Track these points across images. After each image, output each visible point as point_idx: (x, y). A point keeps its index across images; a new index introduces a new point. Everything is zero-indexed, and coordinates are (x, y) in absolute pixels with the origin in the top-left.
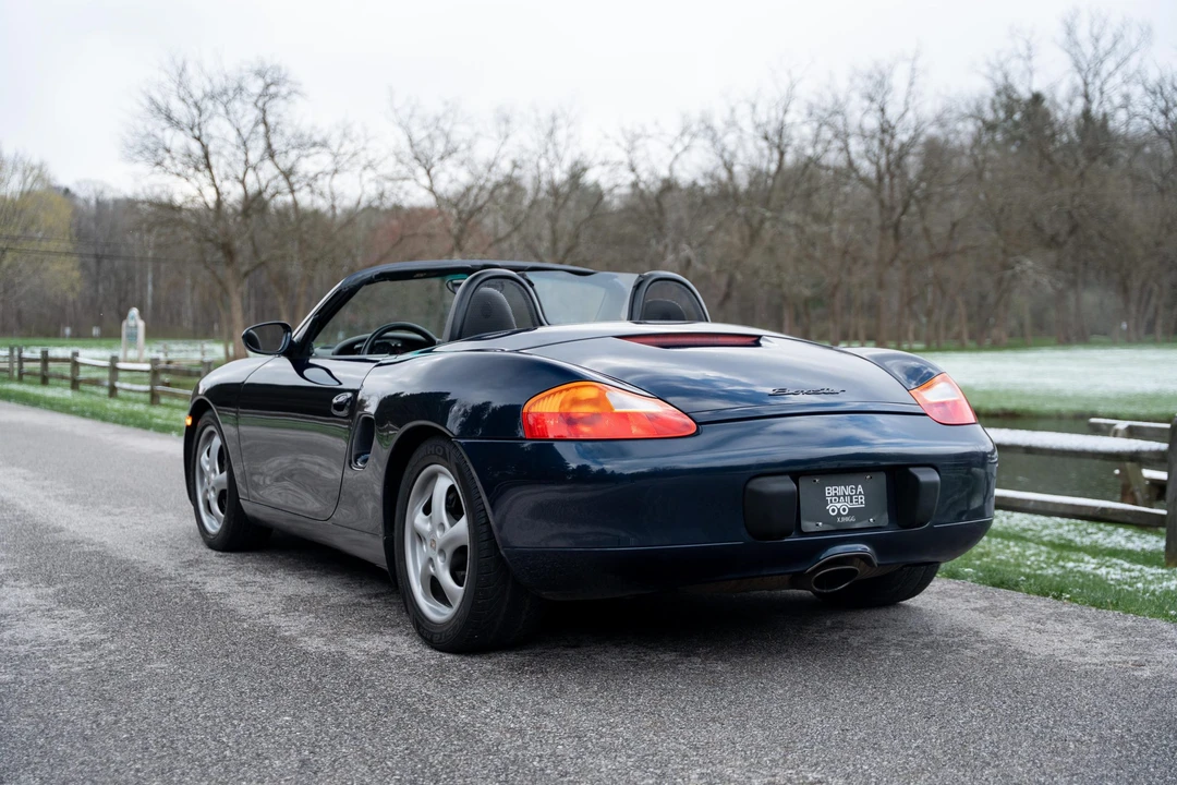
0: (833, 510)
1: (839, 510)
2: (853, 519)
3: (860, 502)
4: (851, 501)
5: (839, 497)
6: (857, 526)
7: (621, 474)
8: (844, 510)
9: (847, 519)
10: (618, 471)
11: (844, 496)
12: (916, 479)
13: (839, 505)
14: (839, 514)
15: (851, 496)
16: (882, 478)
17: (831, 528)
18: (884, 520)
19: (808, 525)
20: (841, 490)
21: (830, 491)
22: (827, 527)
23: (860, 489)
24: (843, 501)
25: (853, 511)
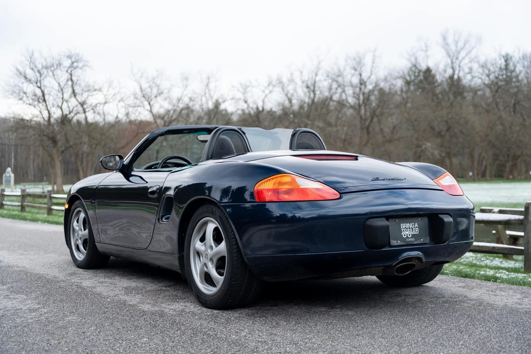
0: (405, 235)
1: (407, 235)
2: (413, 240)
3: (416, 231)
4: (413, 231)
5: (407, 229)
6: (415, 243)
7: (303, 218)
8: (409, 235)
9: (411, 239)
10: (302, 217)
11: (409, 228)
12: (442, 220)
13: (407, 233)
14: (407, 237)
15: (412, 228)
16: (426, 220)
17: (404, 244)
18: (428, 240)
19: (394, 242)
20: (408, 225)
21: (403, 226)
22: (402, 243)
23: (416, 224)
24: (409, 230)
25: (413, 236)
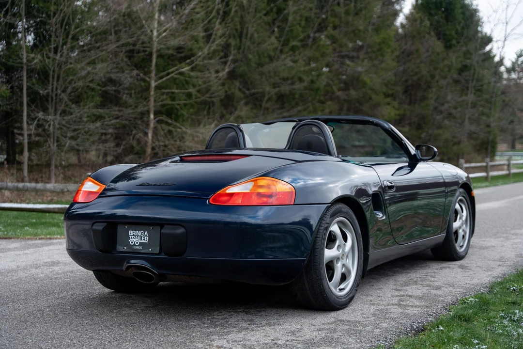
0: (132, 242)
1: (135, 242)
2: (141, 248)
3: (145, 240)
4: (141, 239)
5: (135, 236)
6: (143, 251)
8: (137, 243)
9: (138, 247)
11: (138, 236)
13: (135, 240)
14: (134, 244)
16: (158, 229)
18: (157, 251)
19: (120, 248)
20: (136, 233)
21: (131, 233)
22: (128, 250)
23: (146, 233)
24: (137, 238)
25: (141, 244)
